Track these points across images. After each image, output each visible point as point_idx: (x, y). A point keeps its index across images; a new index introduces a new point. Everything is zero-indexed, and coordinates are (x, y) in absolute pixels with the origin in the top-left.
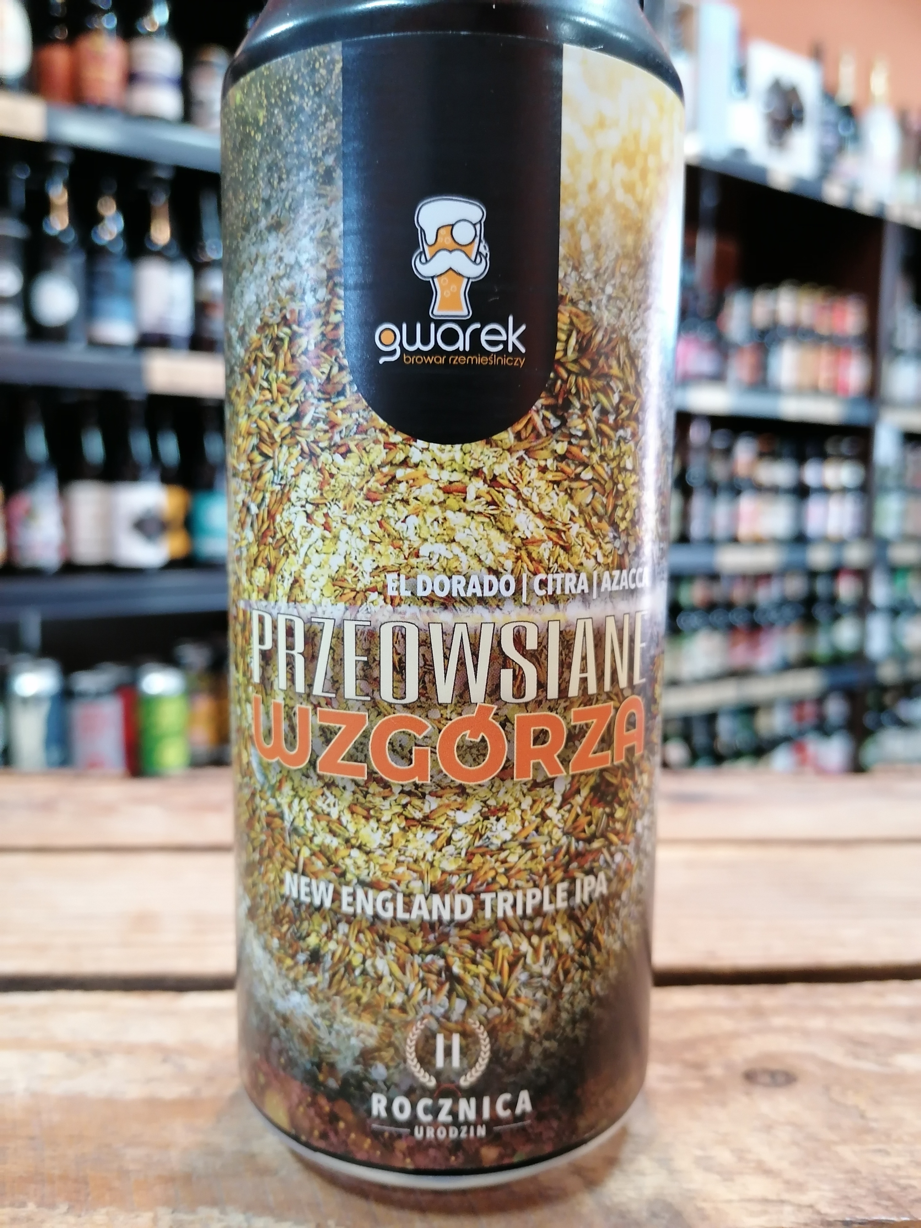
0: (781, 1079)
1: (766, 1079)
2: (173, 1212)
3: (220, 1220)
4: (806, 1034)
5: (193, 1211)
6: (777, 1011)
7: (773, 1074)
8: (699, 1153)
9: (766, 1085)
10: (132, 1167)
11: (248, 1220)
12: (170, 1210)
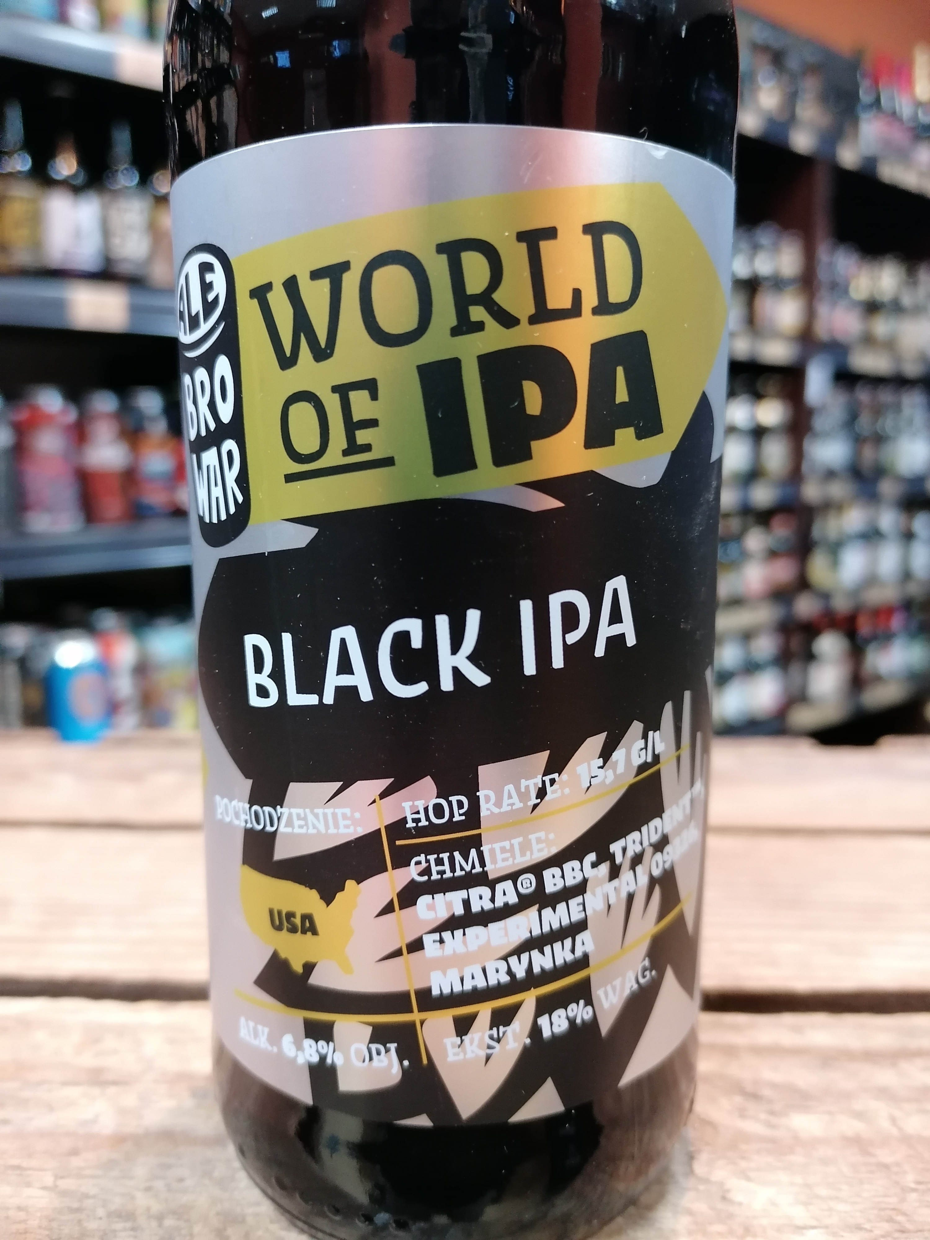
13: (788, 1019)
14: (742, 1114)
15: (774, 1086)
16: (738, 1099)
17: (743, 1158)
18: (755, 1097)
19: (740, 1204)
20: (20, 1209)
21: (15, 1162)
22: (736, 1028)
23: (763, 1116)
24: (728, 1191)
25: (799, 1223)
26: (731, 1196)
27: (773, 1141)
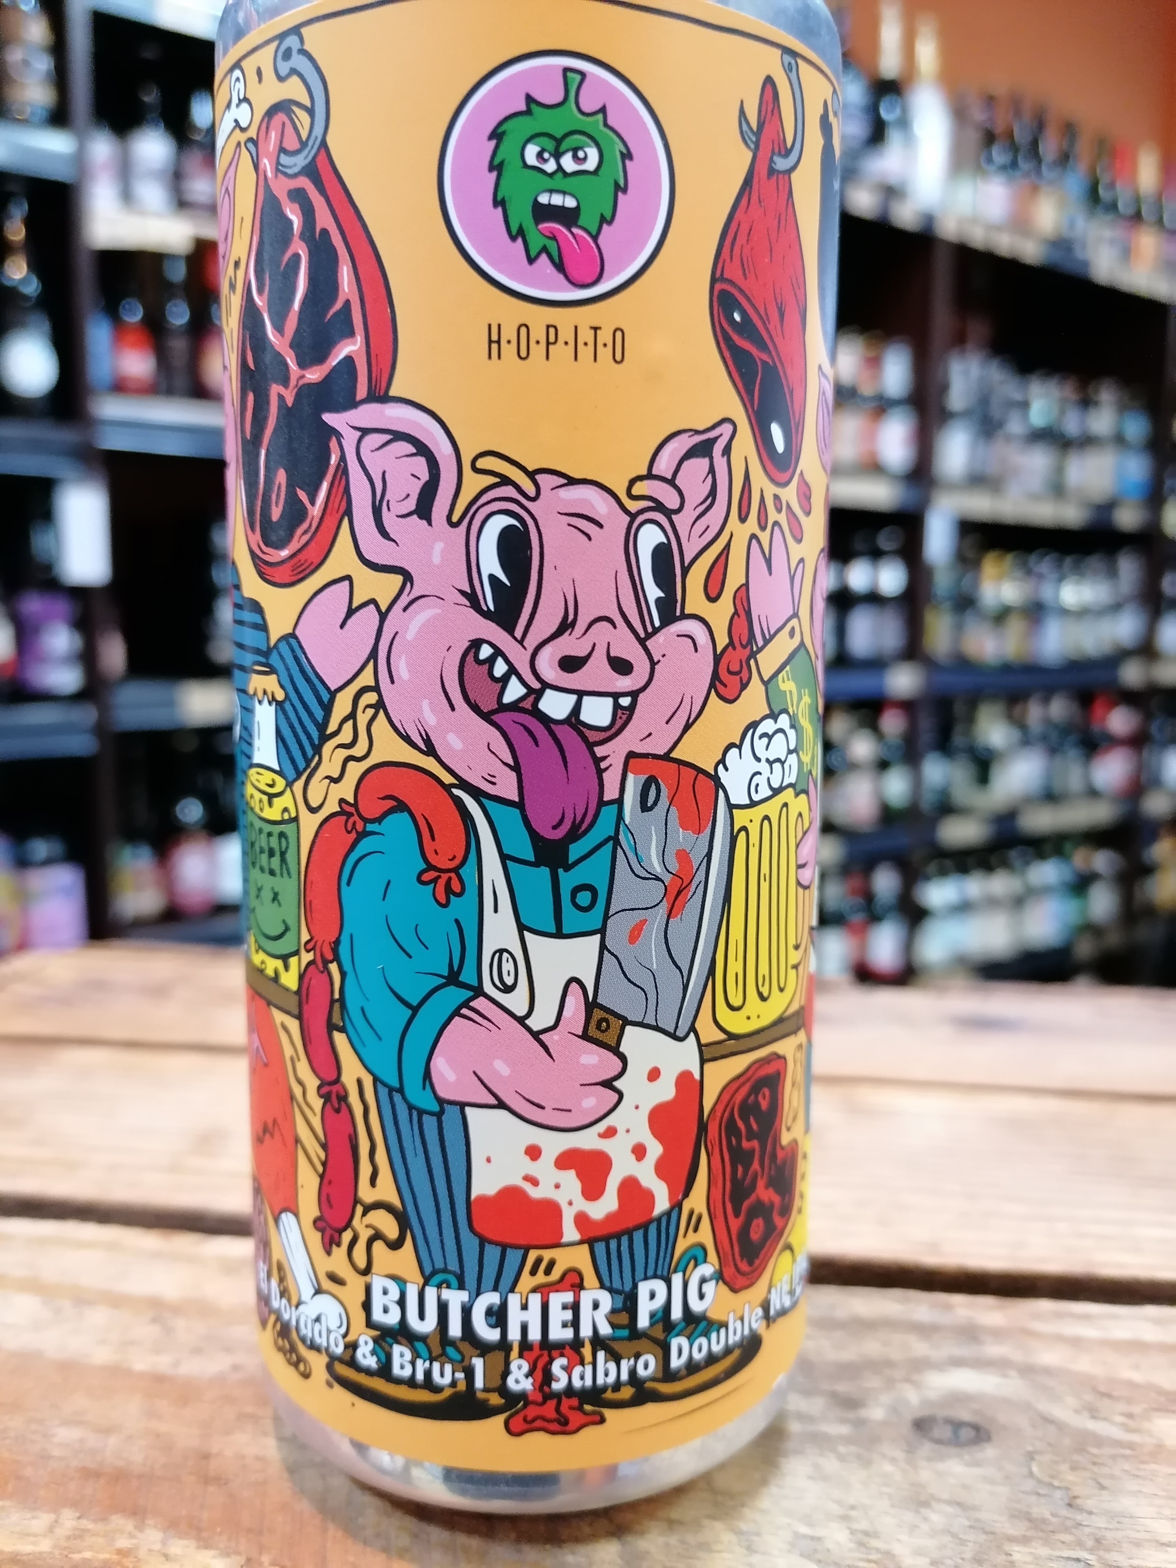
0: (966, 1433)
1: (946, 1432)
2: (79, 1518)
3: (131, 1536)
4: (1028, 1371)
5: (104, 1520)
6: (998, 1334)
7: (957, 1425)
8: (804, 1530)
9: (939, 1442)
10: (56, 1452)
11: (164, 1543)
12: (78, 1515)
13: (1151, 1310)
14: (1094, 1413)
15: (1132, 1385)
16: (1088, 1397)
17: (1094, 1463)
18: (1109, 1396)
19: (1090, 1513)
20: (258, 1458)
21: (249, 1409)
22: (1087, 1317)
23: (1120, 1419)
24: (1075, 1497)
25: (1165, 1540)
26: (1079, 1501)
27: (1131, 1446)
